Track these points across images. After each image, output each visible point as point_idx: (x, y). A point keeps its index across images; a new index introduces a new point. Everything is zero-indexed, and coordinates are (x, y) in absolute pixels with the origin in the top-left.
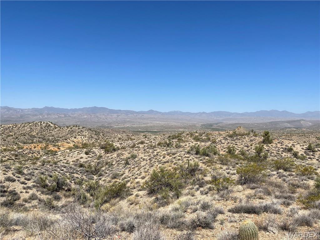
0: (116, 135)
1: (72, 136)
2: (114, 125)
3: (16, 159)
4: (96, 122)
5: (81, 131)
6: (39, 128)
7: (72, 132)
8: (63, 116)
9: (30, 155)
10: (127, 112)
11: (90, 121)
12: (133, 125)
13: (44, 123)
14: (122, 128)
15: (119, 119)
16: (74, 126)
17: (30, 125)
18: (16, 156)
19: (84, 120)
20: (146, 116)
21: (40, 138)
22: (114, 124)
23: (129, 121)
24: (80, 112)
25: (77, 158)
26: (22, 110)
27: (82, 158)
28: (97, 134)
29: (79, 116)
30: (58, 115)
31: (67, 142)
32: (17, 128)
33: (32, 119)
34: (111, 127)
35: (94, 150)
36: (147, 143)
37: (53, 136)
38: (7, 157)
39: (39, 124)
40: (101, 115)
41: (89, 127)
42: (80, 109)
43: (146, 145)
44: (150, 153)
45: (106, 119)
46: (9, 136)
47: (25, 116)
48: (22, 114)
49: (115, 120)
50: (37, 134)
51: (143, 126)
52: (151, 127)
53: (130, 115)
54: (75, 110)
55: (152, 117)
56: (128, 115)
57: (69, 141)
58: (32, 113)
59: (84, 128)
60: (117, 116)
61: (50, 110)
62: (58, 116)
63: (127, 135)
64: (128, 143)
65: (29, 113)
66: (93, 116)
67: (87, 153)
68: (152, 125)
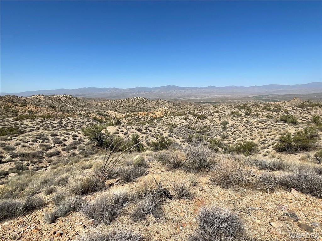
1: (158, 107)
4: (170, 97)
5: (164, 103)
6: (137, 101)
7: (158, 104)
8: (148, 93)
11: (166, 96)
12: (196, 98)
13: (139, 98)
14: (189, 100)
15: (186, 94)
16: (159, 100)
17: (131, 99)
19: (162, 95)
20: (206, 90)
21: (139, 108)
23: (192, 95)
24: (159, 90)
26: (123, 89)
28: (175, 105)
29: (158, 92)
32: (124, 102)
33: (130, 95)
37: (146, 106)
39: (137, 98)
40: (173, 91)
41: (169, 100)
42: (159, 88)
45: (177, 94)
46: (120, 107)
49: (183, 94)
50: (136, 105)
54: (156, 88)
55: (211, 91)
56: (192, 90)
57: (157, 110)
58: (129, 91)
59: (165, 101)
60: (184, 92)
61: (140, 89)
63: (195, 106)
66: (167, 92)
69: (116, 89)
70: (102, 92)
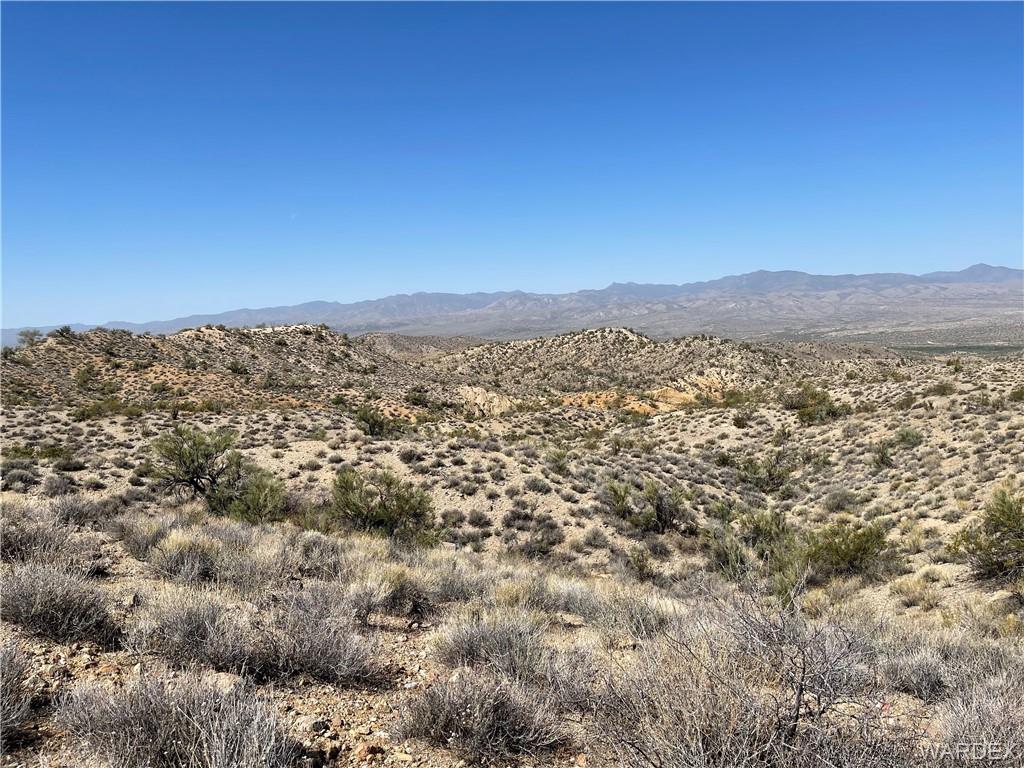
0: (837, 362)
1: (691, 370)
2: (827, 329)
3: (547, 432)
4: (766, 323)
5: (719, 351)
6: (598, 346)
7: (689, 357)
8: (662, 307)
9: (580, 423)
10: (879, 281)
11: (745, 319)
12: (899, 325)
13: (611, 331)
14: (859, 339)
15: (847, 308)
16: (696, 338)
17: (576, 338)
18: (547, 424)
19: (726, 316)
20: (955, 288)
21: (601, 375)
22: (826, 326)
23: (883, 314)
24: (713, 293)
25: (709, 437)
26: (555, 298)
27: (724, 436)
28: (771, 360)
29: (709, 304)
30: (649, 305)
31: (677, 388)
32: (544, 349)
33: (580, 321)
34: (818, 335)
35: (763, 411)
36: (962, 392)
37: (636, 368)
38: (526, 427)
39: (599, 334)
40: (780, 297)
41: (746, 338)
42: (713, 284)
43: (960, 399)
44: (977, 430)
45: (801, 308)
46: (528, 370)
47: (563, 315)
48: (556, 309)
49: (831, 311)
50: (595, 364)
51: (943, 326)
52: (981, 330)
53: (890, 292)
54: (699, 287)
55: (985, 291)
56: (882, 289)
57: (683, 383)
58: (580, 304)
59: (726, 341)
60: (838, 299)
61: (625, 293)
62: (647, 308)
63: (879, 363)
64: (884, 390)
65: (572, 304)
66: (754, 304)
67: (739, 423)
68: (982, 322)
69: (522, 297)
70: (469, 311)
